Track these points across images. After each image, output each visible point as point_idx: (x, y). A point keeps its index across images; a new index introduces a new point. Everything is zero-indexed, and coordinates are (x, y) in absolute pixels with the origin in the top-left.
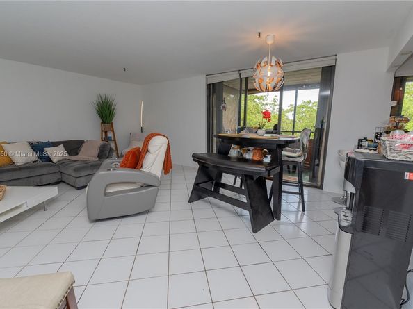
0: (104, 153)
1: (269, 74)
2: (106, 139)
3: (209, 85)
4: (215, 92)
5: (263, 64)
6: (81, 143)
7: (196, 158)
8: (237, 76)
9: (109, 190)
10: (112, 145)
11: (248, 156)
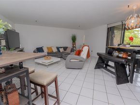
0: (72, 50)
1: (133, 21)
2: (74, 47)
3: (108, 28)
4: (110, 30)
5: (129, 18)
6: (67, 47)
7: (98, 54)
8: (121, 23)
9: (71, 61)
10: (75, 48)
11: (121, 55)
